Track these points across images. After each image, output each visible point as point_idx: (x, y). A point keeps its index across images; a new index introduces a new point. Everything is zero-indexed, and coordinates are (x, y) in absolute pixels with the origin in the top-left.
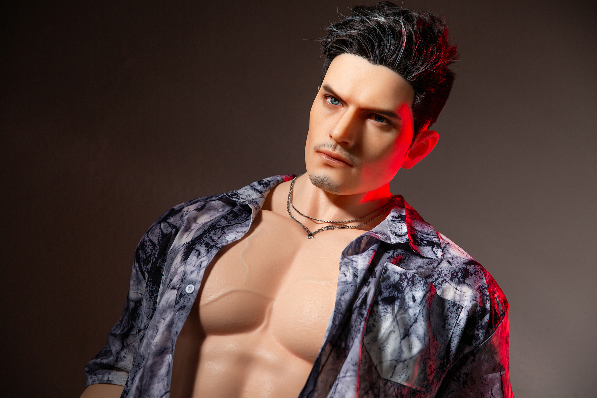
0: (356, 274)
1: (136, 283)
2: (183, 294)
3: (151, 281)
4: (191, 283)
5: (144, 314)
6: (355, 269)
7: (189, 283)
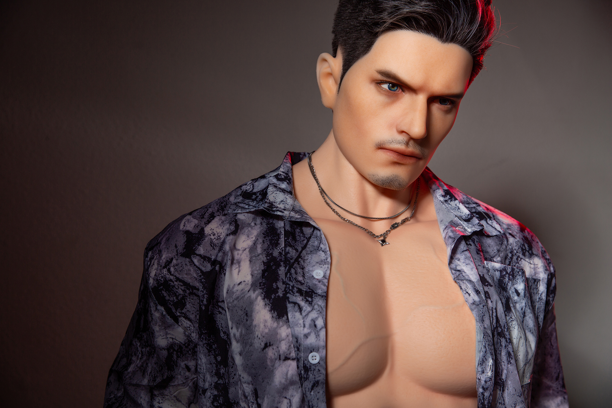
0: (477, 289)
1: (163, 328)
2: (308, 366)
3: (205, 333)
4: (312, 351)
5: (206, 372)
7: (310, 351)
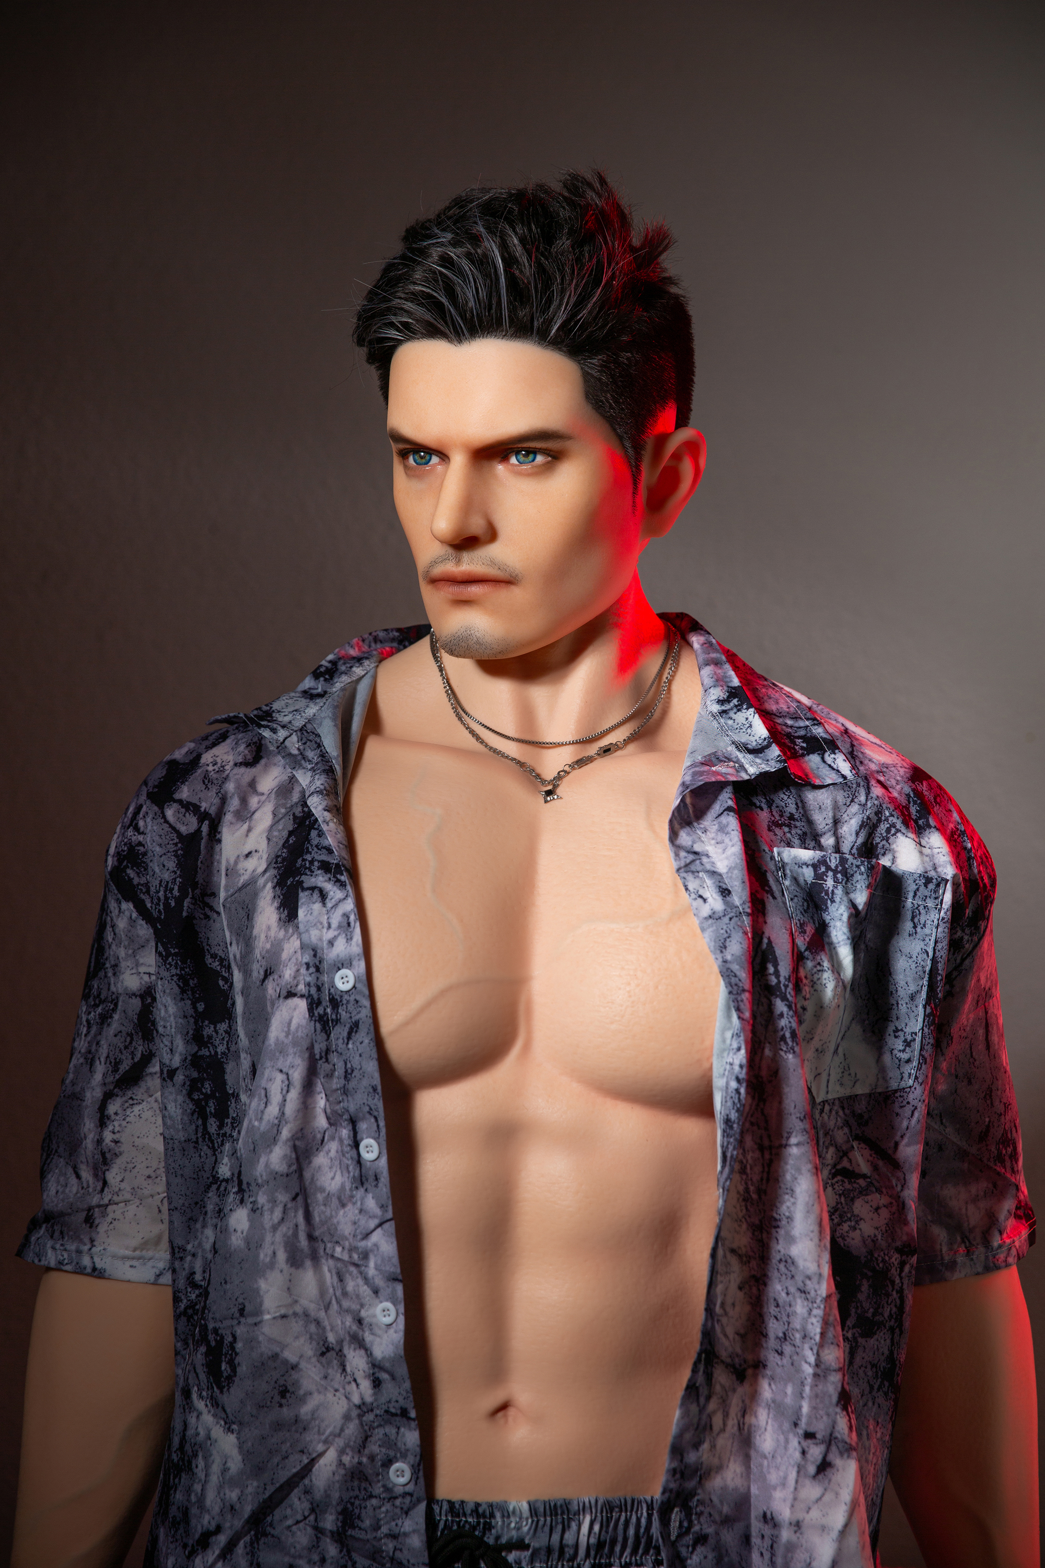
0: (724, 886)
1: (131, 951)
2: (338, 998)
4: (342, 967)
5: (174, 1034)
6: (713, 873)
7: (335, 968)
